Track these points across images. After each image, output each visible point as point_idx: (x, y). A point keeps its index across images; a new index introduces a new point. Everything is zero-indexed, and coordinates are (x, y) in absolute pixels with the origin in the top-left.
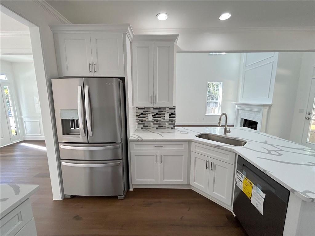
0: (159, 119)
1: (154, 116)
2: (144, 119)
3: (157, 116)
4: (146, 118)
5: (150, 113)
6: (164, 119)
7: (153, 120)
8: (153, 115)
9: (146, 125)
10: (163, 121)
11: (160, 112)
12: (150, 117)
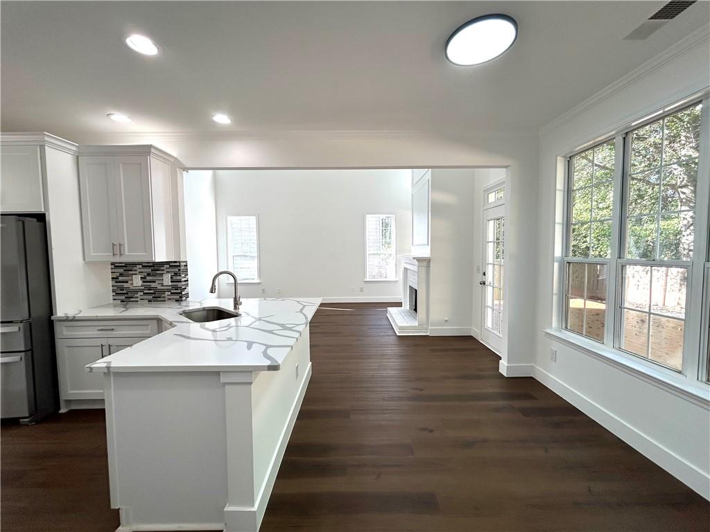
0: (153, 285)
1: (144, 280)
2: (125, 285)
3: (148, 278)
4: (130, 282)
5: (136, 274)
6: (162, 285)
7: (142, 286)
8: (141, 278)
9: (129, 295)
10: (159, 287)
11: (154, 272)
12: (137, 281)
